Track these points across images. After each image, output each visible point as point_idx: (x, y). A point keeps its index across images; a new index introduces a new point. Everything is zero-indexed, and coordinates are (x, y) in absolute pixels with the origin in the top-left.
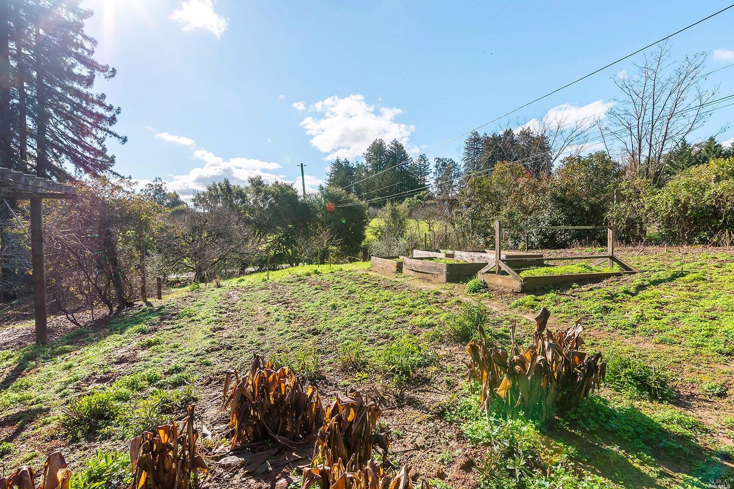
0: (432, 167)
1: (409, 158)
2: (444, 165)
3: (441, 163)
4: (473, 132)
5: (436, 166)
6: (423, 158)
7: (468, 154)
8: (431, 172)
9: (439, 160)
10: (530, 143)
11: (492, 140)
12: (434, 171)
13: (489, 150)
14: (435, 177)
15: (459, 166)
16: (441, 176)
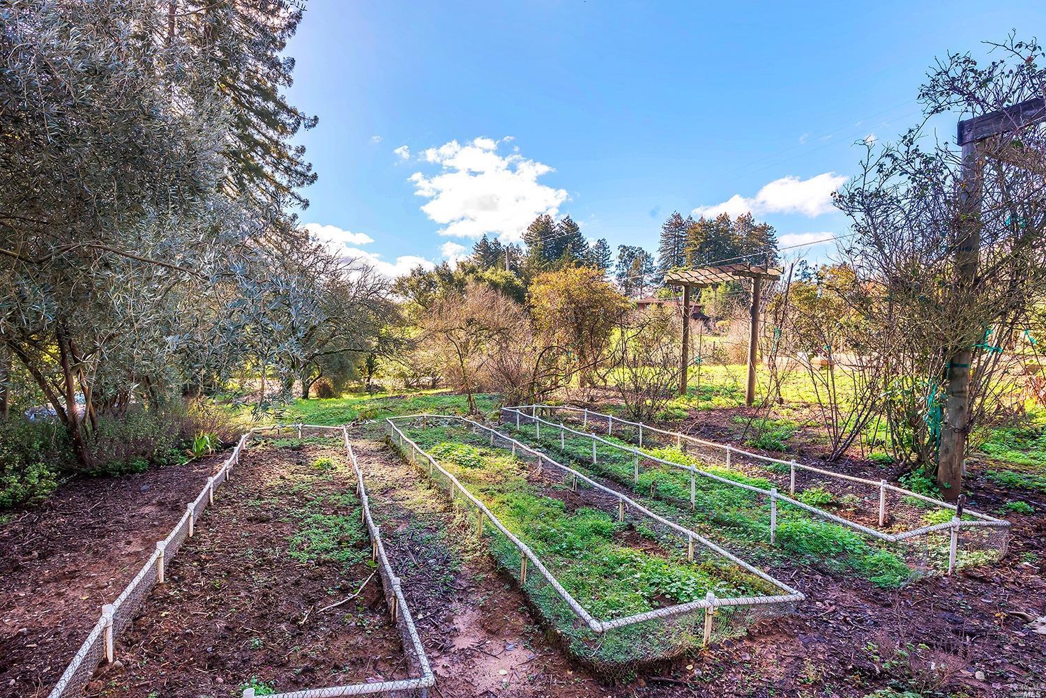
0: (614, 256)
1: (585, 243)
2: (631, 256)
3: (627, 252)
4: (675, 214)
5: (620, 257)
6: (602, 244)
7: (667, 243)
8: (612, 265)
9: (624, 248)
10: (749, 234)
11: (700, 226)
12: (616, 262)
13: (697, 239)
14: (618, 272)
15: (653, 259)
16: (626, 270)
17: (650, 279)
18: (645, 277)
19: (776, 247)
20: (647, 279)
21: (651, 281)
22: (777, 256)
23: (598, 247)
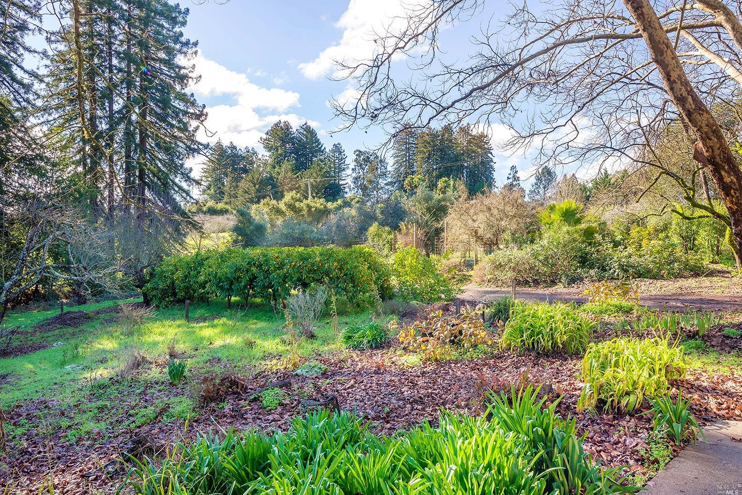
1: (323, 148)
2: (367, 160)
3: (362, 157)
5: (356, 160)
6: (337, 148)
7: (399, 150)
8: (348, 168)
9: (359, 153)
10: (469, 142)
11: (428, 135)
12: (352, 166)
13: (425, 147)
14: (354, 175)
15: (387, 164)
16: (361, 173)
17: (385, 182)
18: (381, 180)
19: (491, 153)
20: (382, 182)
21: (386, 184)
22: (493, 162)
23: (333, 151)
